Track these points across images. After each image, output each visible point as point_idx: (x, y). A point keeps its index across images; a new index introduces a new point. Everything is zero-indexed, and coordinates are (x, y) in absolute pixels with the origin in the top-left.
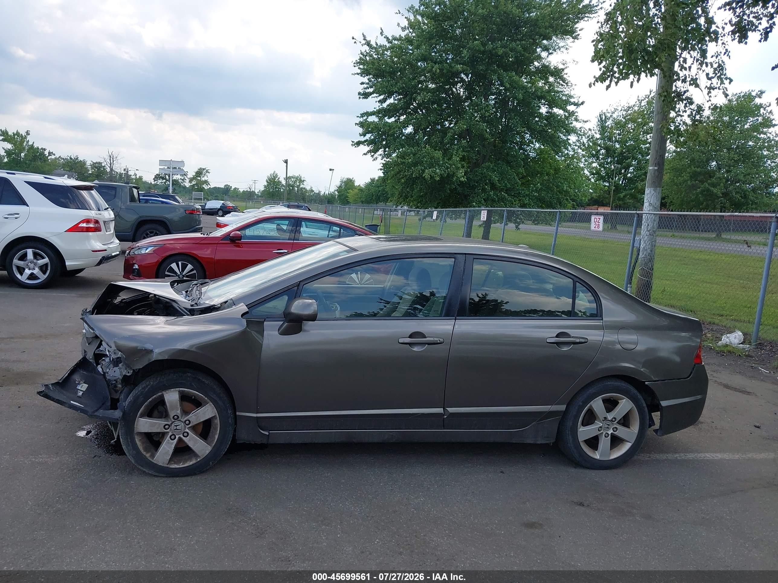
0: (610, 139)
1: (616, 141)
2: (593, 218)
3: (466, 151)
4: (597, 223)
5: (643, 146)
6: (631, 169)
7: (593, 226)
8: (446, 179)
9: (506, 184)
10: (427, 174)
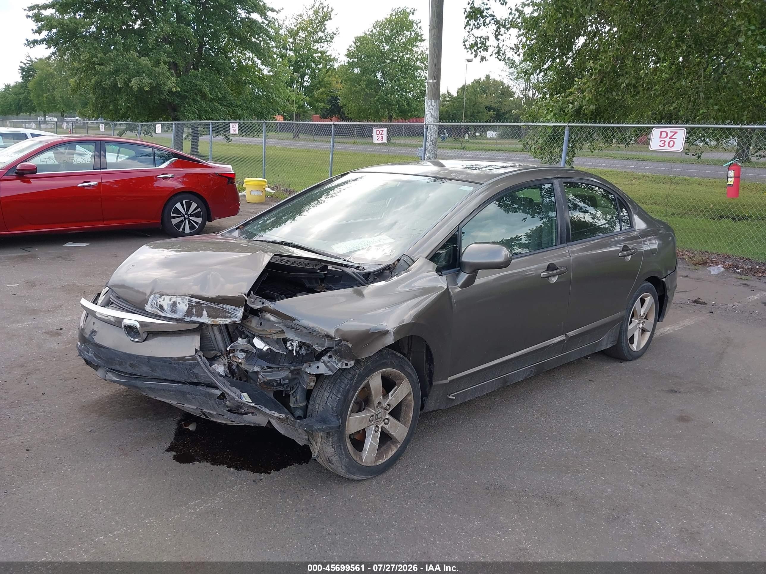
0: (285, 48)
1: (291, 50)
2: (375, 130)
3: (171, 57)
4: (380, 135)
5: (315, 55)
6: (306, 78)
7: (375, 139)
8: (156, 89)
9: (217, 94)
10: (134, 82)
